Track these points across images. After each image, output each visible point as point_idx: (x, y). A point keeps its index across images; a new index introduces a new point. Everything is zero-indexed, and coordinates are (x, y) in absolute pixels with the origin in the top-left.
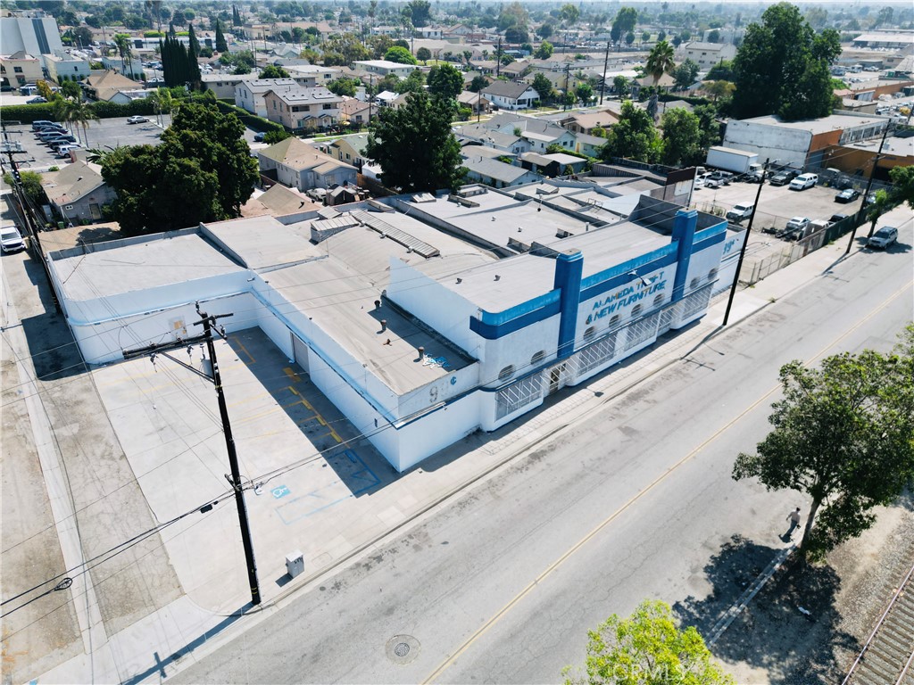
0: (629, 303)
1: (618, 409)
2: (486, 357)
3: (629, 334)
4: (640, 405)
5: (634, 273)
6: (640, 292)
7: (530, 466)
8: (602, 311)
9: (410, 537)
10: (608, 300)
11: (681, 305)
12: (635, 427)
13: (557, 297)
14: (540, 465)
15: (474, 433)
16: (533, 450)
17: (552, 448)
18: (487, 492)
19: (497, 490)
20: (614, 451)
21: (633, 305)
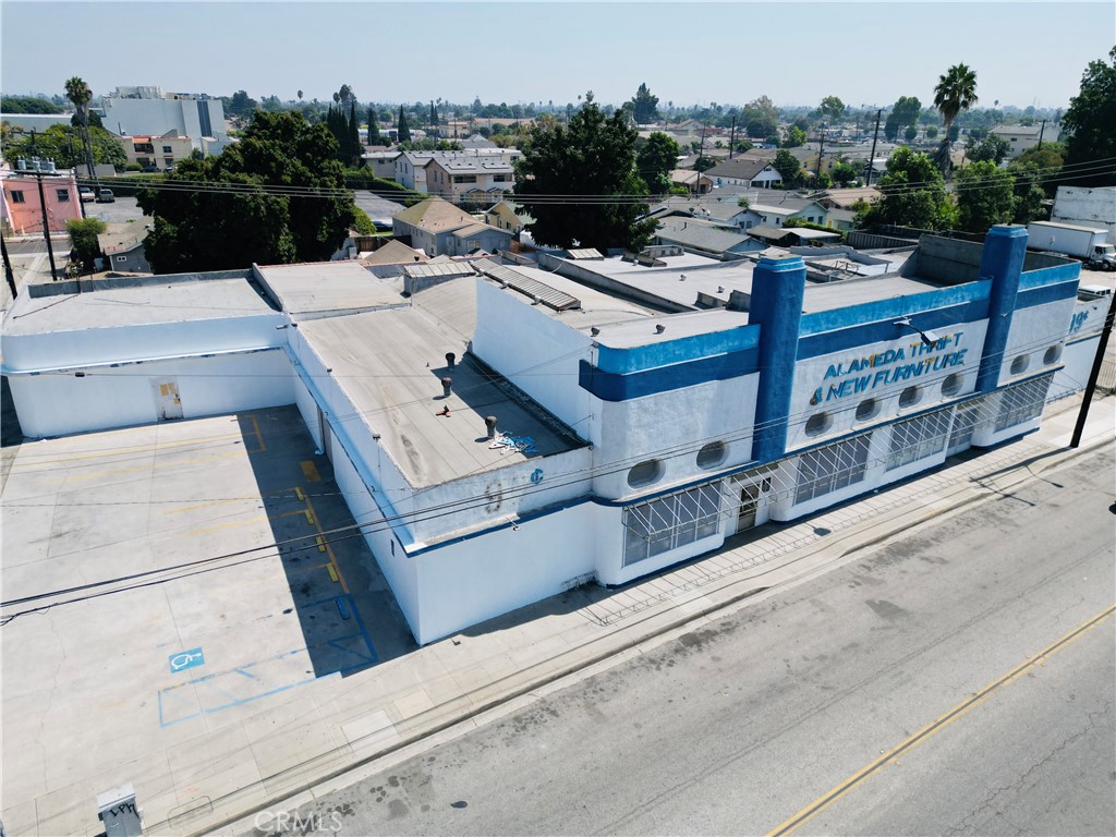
0: (895, 378)
1: (869, 568)
2: (603, 437)
3: (895, 436)
4: (912, 563)
5: (906, 322)
6: (915, 361)
7: (679, 657)
8: (842, 386)
9: (393, 782)
10: (855, 365)
11: (994, 402)
12: (900, 603)
13: (752, 340)
14: (698, 659)
15: (582, 587)
16: (691, 628)
17: (728, 628)
18: (579, 701)
19: (602, 699)
20: (854, 645)
21: (903, 384)
